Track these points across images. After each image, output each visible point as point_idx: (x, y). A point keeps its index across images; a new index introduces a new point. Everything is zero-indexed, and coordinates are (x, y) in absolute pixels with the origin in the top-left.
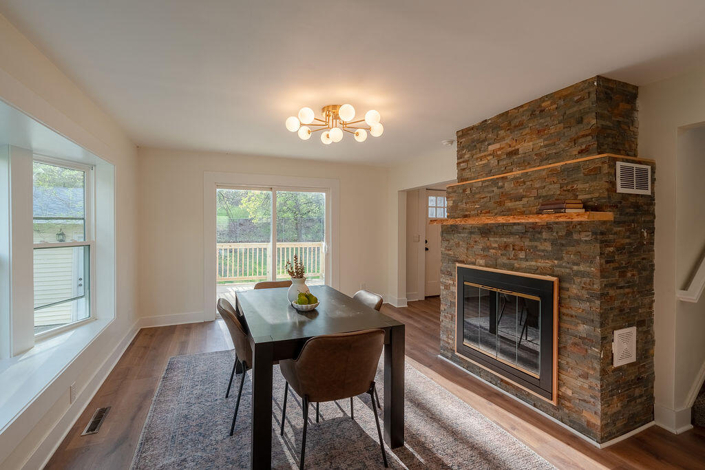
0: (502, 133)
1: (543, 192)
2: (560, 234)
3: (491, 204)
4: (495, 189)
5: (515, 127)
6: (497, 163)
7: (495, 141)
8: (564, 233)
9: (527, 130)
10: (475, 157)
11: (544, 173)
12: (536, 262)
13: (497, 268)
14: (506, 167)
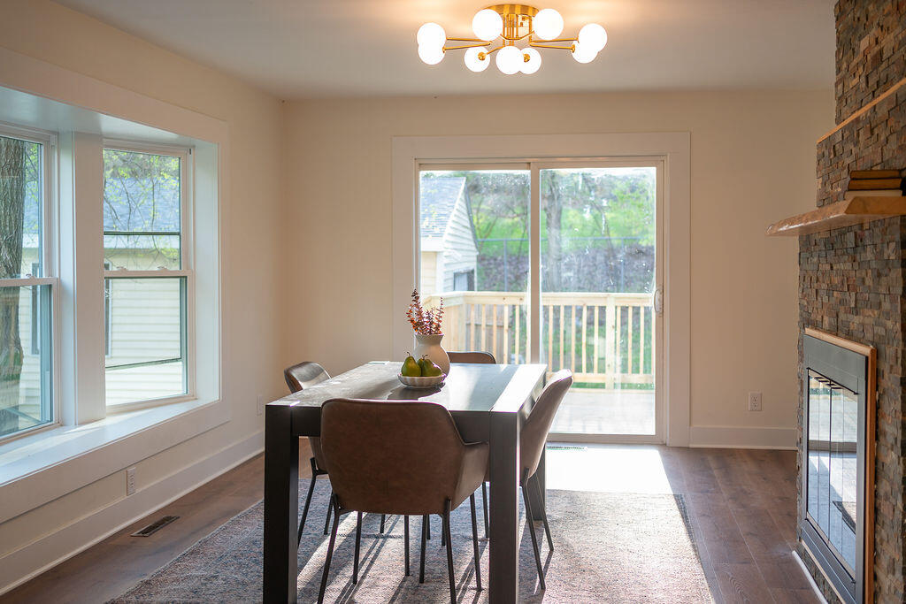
6: (865, 85)
10: (850, 68)
13: (837, 335)
14: (873, 92)
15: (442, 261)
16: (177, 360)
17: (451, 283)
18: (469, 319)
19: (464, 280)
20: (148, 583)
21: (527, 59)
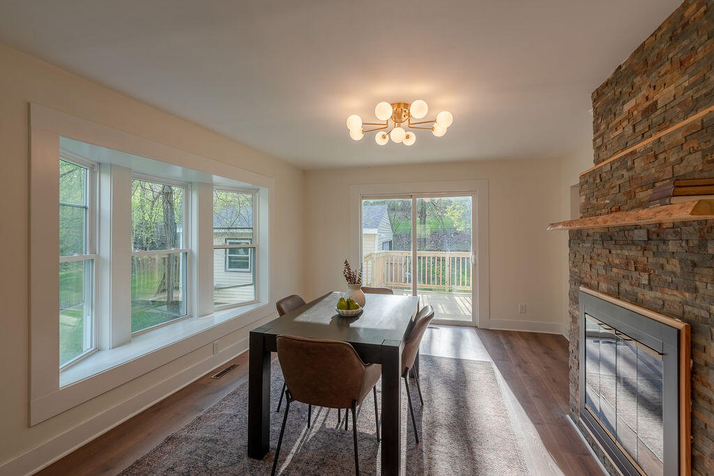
0: (637, 80)
1: (680, 170)
2: (691, 245)
3: (621, 197)
4: (624, 172)
5: (654, 64)
6: (631, 131)
7: (631, 95)
8: (696, 242)
9: (667, 66)
10: (610, 126)
11: (680, 136)
12: (662, 292)
13: (619, 298)
14: (643, 134)
15: (377, 237)
16: (251, 285)
17: (381, 246)
18: (388, 261)
19: (387, 246)
20: (200, 418)
21: (408, 137)
